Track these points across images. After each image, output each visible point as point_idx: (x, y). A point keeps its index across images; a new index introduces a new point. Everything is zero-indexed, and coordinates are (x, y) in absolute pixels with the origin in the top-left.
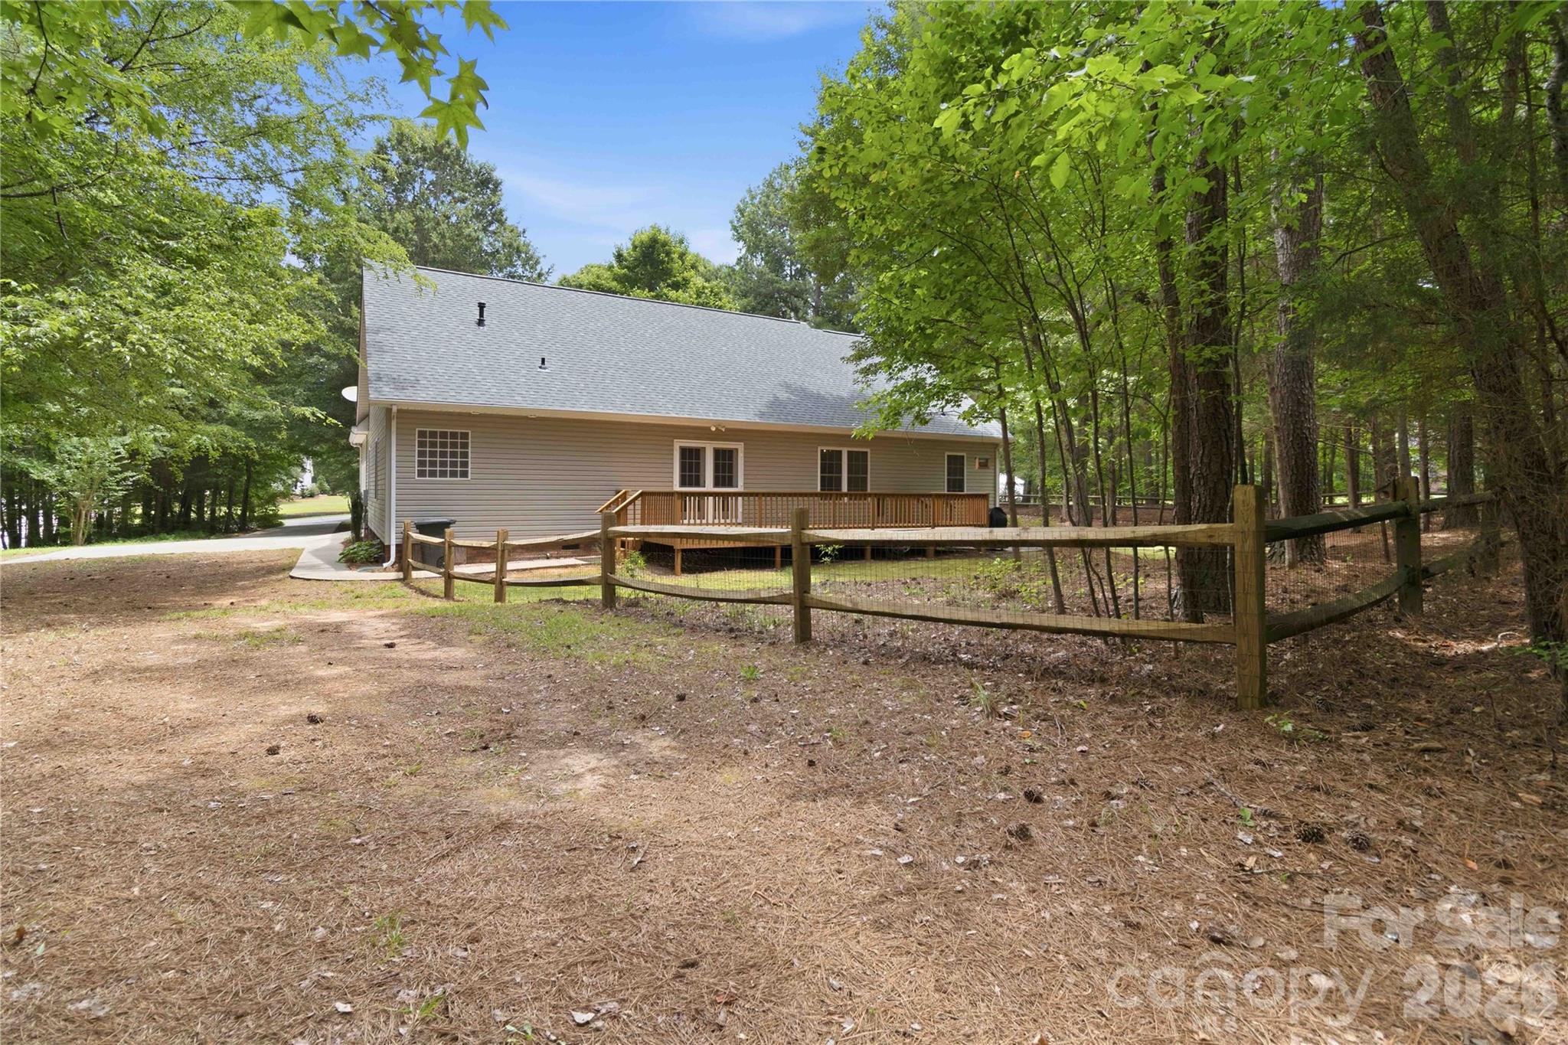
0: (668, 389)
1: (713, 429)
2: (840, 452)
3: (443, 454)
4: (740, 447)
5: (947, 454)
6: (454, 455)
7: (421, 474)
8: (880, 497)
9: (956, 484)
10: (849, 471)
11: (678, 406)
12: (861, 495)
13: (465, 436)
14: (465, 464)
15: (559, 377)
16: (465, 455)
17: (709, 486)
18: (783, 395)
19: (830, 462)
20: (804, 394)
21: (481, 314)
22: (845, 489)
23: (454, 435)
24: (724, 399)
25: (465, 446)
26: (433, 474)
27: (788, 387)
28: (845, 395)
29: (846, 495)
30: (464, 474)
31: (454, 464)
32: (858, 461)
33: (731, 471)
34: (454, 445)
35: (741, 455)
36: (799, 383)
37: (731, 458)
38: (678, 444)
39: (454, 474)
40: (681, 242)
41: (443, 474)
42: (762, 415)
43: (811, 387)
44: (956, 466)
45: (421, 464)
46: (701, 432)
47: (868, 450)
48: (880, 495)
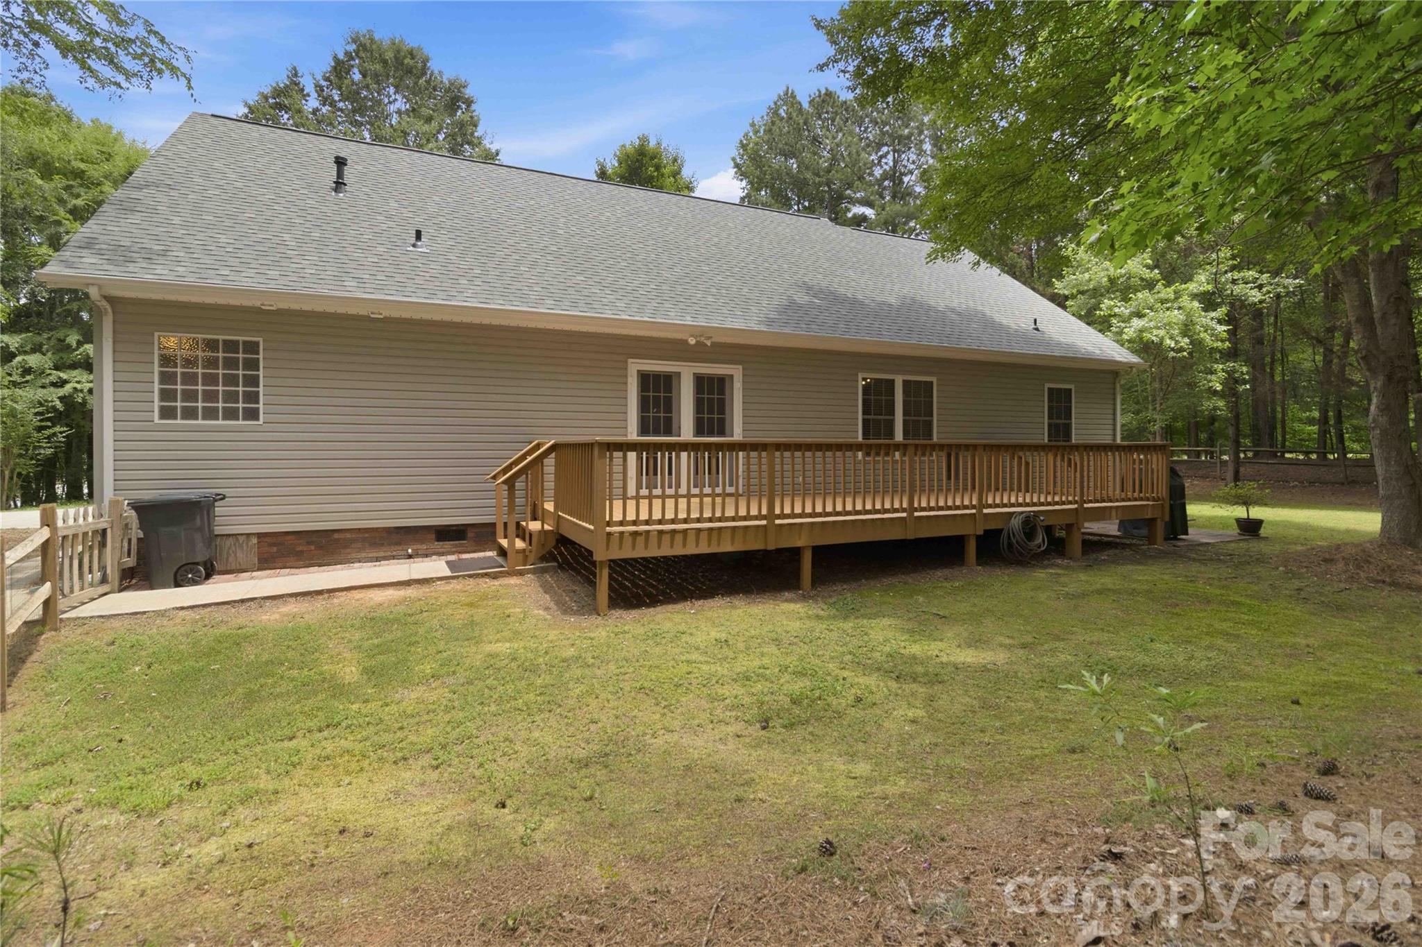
0: (622, 282)
1: (692, 341)
2: (892, 382)
3: (210, 379)
4: (736, 372)
5: (1047, 386)
6: (231, 380)
7: (167, 413)
8: (951, 450)
9: (1060, 430)
10: (906, 413)
11: (635, 305)
12: (925, 446)
13: (252, 347)
14: (252, 397)
15: (441, 259)
16: (254, 381)
17: (687, 432)
18: (801, 298)
19: (877, 398)
20: (834, 298)
21: (340, 174)
22: (899, 436)
23: (231, 346)
24: (710, 299)
25: (252, 364)
26: (190, 413)
27: (808, 288)
28: (893, 300)
29: (897, 447)
30: (252, 414)
31: (231, 397)
32: (919, 396)
33: (722, 410)
34: (231, 363)
35: (738, 385)
36: (824, 284)
37: (722, 391)
38: (635, 367)
39: (231, 414)
40: (675, 160)
41: (210, 414)
42: (770, 322)
43: (842, 290)
44: (1060, 404)
45: (166, 395)
46: (675, 348)
47: (934, 379)
48: (950, 446)
